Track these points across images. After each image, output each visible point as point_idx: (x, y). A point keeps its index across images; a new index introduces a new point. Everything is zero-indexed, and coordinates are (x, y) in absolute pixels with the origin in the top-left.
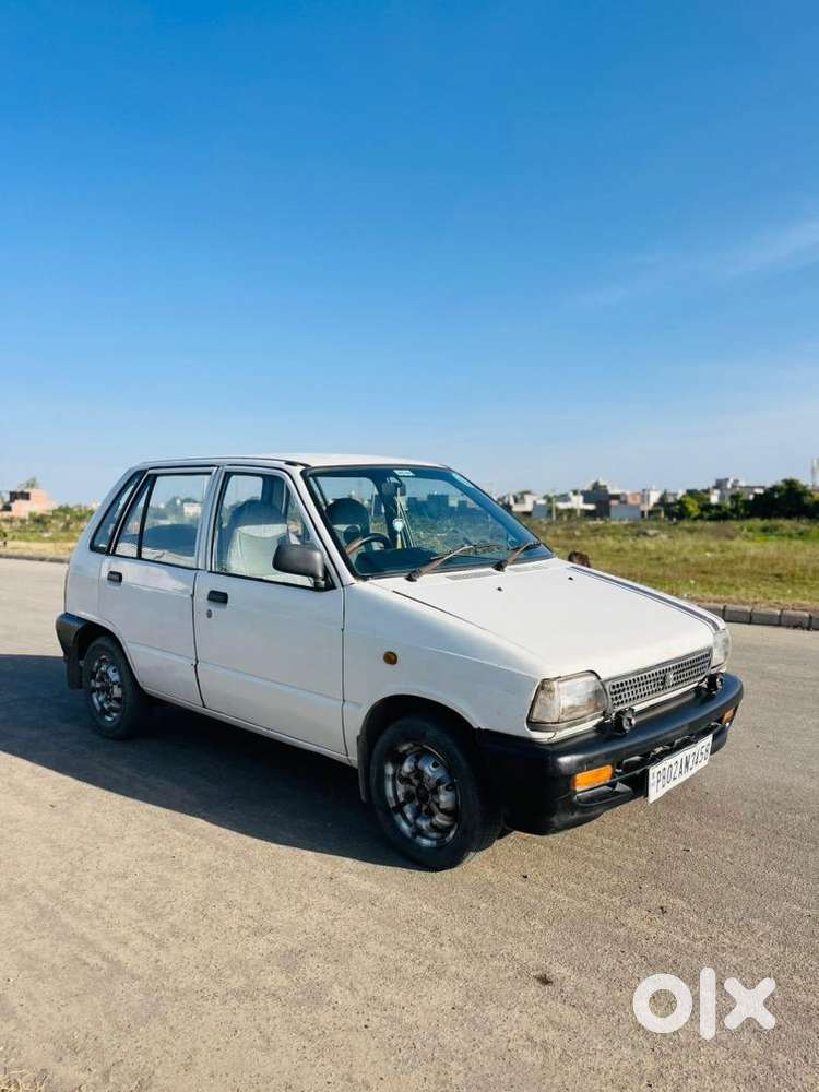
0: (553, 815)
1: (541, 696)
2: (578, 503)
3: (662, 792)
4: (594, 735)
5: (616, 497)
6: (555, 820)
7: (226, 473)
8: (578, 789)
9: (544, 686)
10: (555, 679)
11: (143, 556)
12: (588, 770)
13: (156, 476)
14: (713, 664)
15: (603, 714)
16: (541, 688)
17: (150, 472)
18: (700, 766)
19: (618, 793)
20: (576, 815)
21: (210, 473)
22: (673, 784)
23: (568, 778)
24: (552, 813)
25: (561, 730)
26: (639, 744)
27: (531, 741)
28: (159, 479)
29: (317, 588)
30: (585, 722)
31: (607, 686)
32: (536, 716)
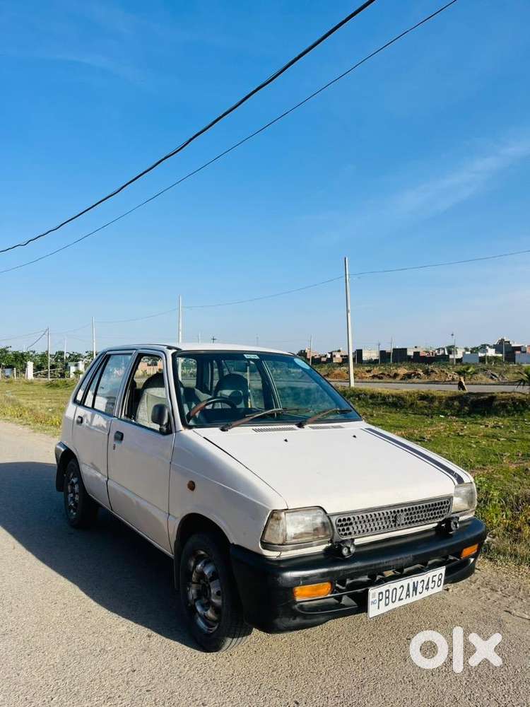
0: (276, 618)
1: (271, 522)
2: (491, 352)
3: (384, 609)
4: (322, 557)
5: (519, 349)
6: (277, 621)
7: (139, 354)
8: (298, 599)
9: (275, 515)
10: (282, 510)
11: (95, 407)
12: (303, 585)
13: (110, 355)
14: (453, 510)
15: (331, 541)
16: (271, 516)
17: (108, 353)
18: (431, 592)
19: (344, 606)
20: (298, 621)
21: (131, 354)
22: (398, 604)
23: (289, 590)
24: (276, 616)
25: (287, 550)
26: (357, 568)
27: (263, 557)
28: (112, 357)
29: (161, 432)
30: (311, 546)
31: (334, 519)
32: (267, 538)
